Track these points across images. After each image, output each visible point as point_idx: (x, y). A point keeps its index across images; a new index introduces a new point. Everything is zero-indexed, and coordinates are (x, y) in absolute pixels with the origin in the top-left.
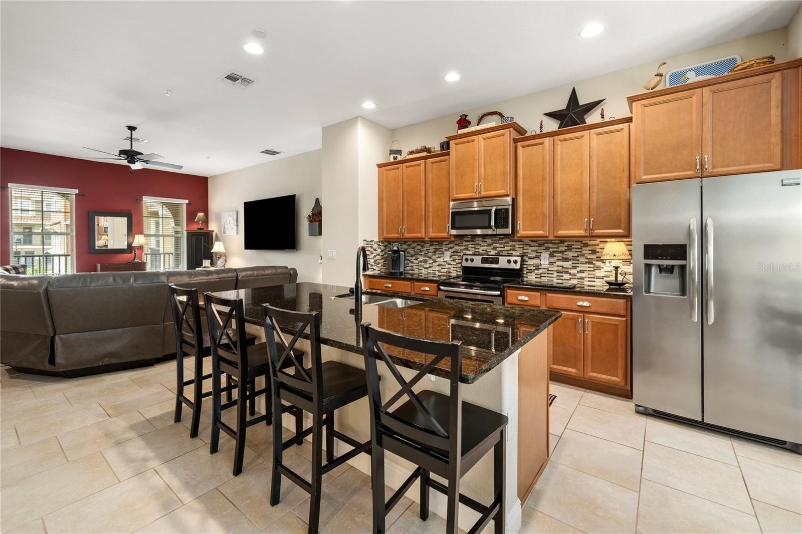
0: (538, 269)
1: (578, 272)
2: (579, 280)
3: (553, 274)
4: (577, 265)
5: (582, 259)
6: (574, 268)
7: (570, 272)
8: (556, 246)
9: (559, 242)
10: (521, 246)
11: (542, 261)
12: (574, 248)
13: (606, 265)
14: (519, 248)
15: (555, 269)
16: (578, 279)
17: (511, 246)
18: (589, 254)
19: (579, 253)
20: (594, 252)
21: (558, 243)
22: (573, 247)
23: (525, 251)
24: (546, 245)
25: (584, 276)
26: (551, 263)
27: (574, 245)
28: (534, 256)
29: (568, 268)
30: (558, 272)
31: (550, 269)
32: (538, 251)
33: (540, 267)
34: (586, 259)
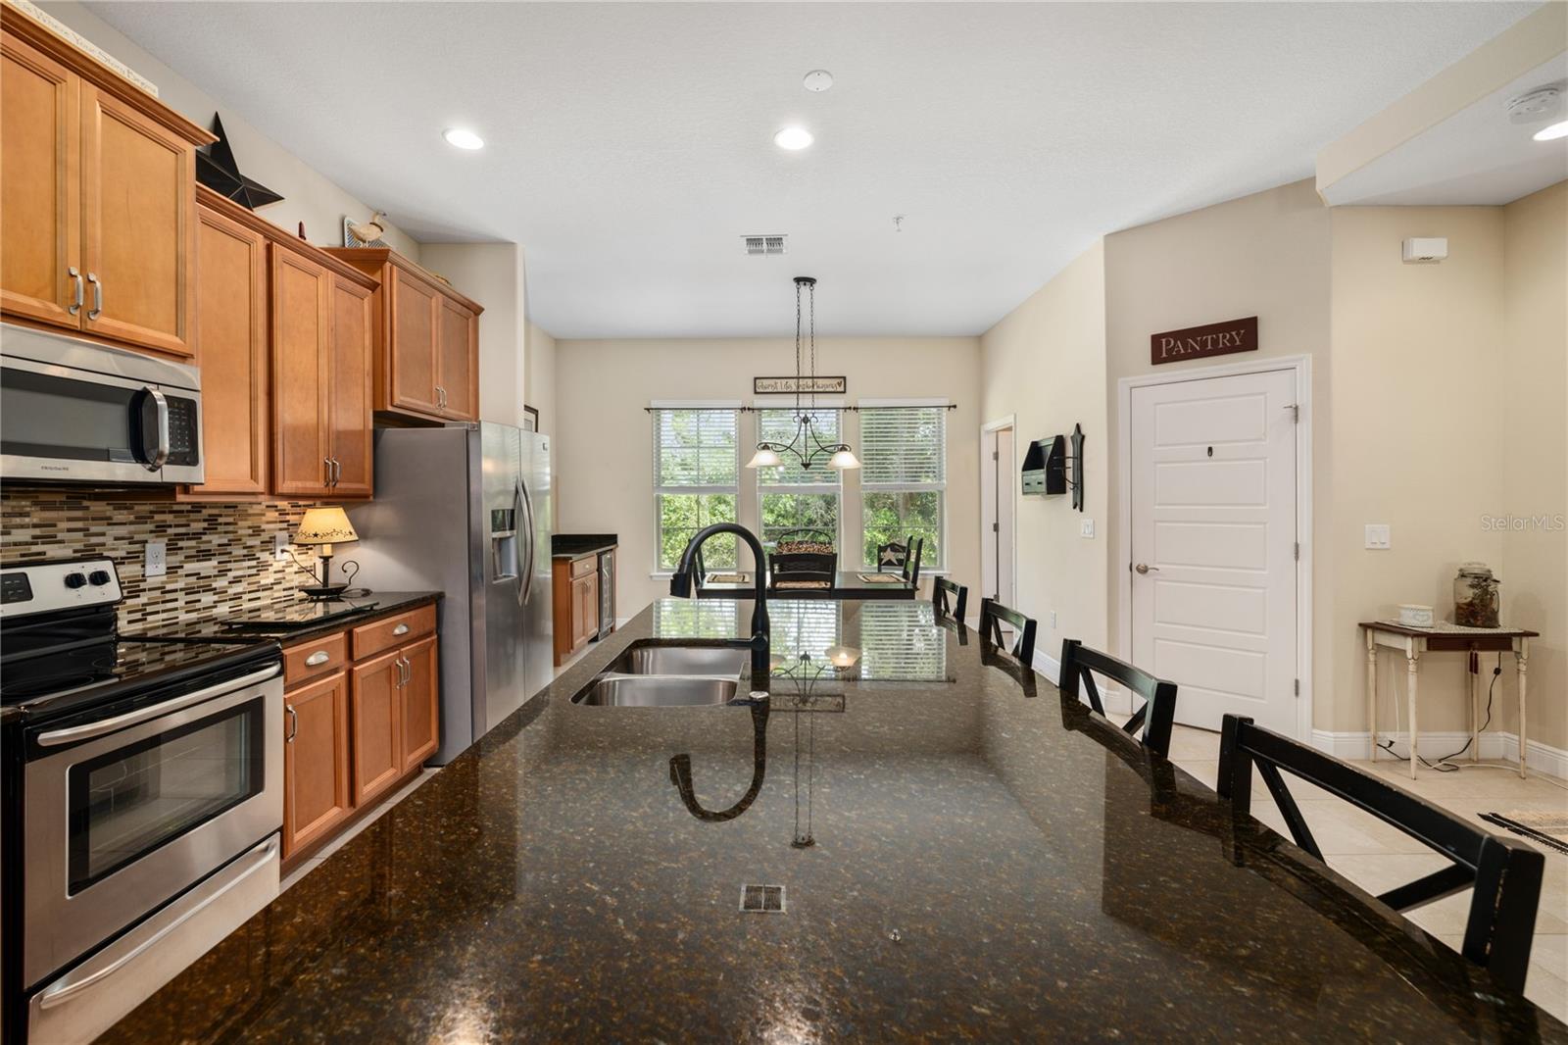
0: (135, 593)
1: (230, 583)
2: (232, 603)
3: (176, 600)
4: (229, 566)
5: (238, 551)
6: (222, 573)
7: (214, 585)
8: (183, 521)
9: (189, 507)
10: (80, 525)
11: (148, 567)
12: (220, 524)
13: (277, 559)
14: (69, 530)
15: (181, 585)
16: (230, 600)
17: (35, 526)
18: (250, 535)
19: (231, 536)
20: (257, 531)
21: (188, 511)
22: (221, 520)
23: (94, 540)
24: (157, 517)
25: (240, 590)
26: (172, 570)
27: (221, 516)
28: (124, 554)
29: (210, 577)
30: (189, 591)
31: (169, 587)
32: (137, 537)
33: (142, 585)
34: (244, 548)
